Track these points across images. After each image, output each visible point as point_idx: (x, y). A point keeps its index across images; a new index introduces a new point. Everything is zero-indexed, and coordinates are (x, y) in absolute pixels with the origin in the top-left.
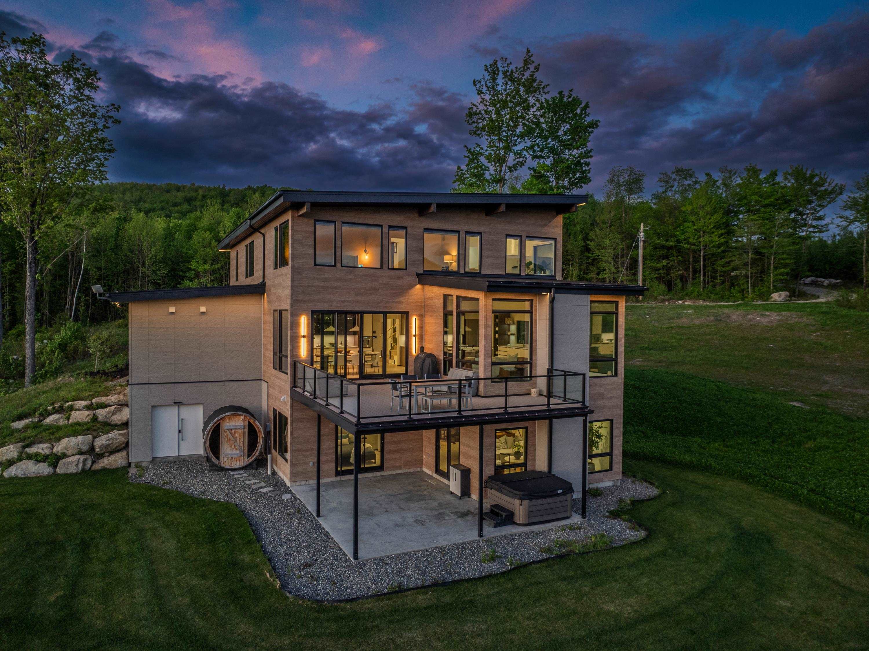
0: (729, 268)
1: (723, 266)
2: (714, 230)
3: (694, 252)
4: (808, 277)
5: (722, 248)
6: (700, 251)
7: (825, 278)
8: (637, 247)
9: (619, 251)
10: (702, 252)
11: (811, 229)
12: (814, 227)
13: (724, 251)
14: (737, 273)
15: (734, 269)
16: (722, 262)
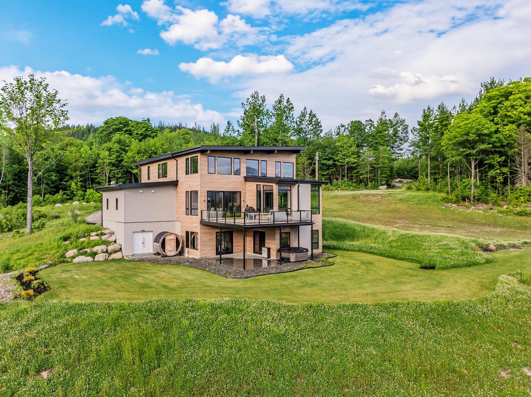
0: (359, 174)
1: (356, 173)
2: (352, 155)
3: (342, 166)
4: (397, 178)
5: (355, 165)
6: (345, 166)
7: (405, 179)
8: (315, 163)
9: (305, 166)
10: (346, 166)
11: (397, 155)
12: (398, 154)
13: (357, 166)
14: (363, 176)
15: (362, 174)
16: (355, 171)
